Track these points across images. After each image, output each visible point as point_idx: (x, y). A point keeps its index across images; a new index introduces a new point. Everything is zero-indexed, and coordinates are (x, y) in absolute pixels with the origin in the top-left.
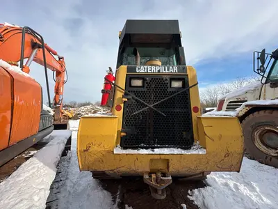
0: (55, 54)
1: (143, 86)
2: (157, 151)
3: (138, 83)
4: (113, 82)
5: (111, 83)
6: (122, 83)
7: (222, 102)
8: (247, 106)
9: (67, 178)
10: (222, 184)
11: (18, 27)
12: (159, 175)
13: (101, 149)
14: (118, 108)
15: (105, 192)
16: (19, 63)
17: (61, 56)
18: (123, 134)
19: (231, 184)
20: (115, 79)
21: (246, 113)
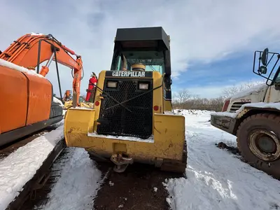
0: (73, 53)
1: (116, 88)
2: (120, 138)
3: (113, 85)
4: (95, 84)
5: (93, 85)
6: (101, 85)
7: (227, 102)
8: (246, 108)
9: (72, 157)
10: (200, 179)
11: (41, 34)
12: (120, 155)
13: (79, 132)
14: (97, 104)
15: (97, 170)
16: (36, 68)
17: (78, 55)
18: (98, 123)
19: (208, 179)
20: (97, 81)
21: (244, 115)
